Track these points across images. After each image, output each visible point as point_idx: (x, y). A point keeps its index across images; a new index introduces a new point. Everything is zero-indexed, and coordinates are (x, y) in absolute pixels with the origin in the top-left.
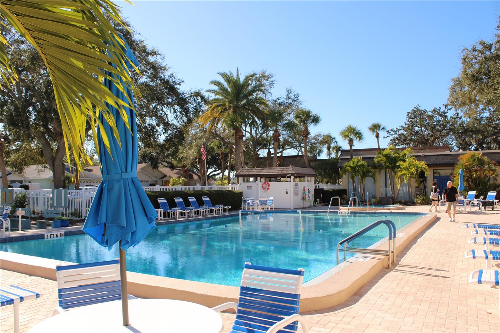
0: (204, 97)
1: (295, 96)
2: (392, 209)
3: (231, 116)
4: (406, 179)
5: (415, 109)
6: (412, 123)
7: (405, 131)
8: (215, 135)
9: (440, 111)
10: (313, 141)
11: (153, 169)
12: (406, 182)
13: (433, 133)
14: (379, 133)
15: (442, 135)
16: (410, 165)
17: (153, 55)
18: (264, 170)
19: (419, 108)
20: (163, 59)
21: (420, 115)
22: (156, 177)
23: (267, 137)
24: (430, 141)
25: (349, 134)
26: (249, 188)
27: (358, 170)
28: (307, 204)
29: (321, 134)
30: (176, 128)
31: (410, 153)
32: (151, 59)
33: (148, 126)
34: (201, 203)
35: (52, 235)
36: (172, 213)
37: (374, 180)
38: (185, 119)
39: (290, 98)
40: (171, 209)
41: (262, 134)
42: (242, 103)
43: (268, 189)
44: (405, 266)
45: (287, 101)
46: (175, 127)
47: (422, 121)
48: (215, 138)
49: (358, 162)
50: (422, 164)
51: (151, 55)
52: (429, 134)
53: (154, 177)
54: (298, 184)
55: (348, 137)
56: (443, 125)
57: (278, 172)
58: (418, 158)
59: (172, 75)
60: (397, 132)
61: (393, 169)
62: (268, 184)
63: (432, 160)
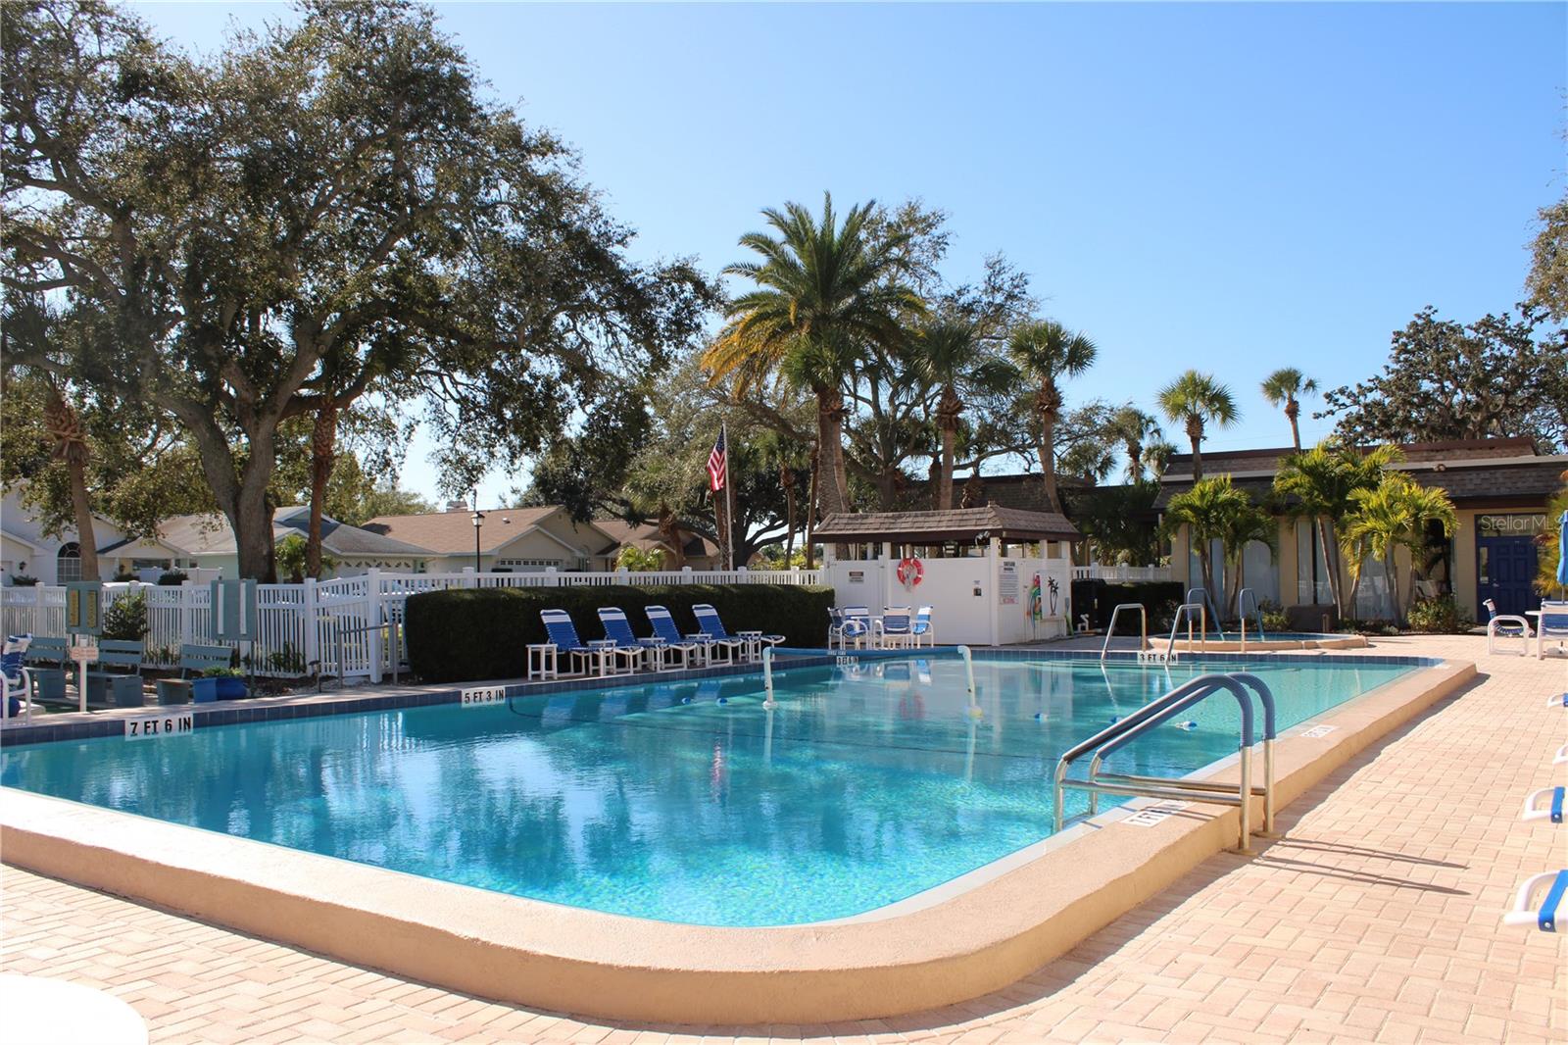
0: (703, 284)
1: (1015, 283)
2: (1326, 645)
3: (803, 346)
4: (1378, 547)
5: (1420, 322)
6: (1411, 365)
7: (1388, 392)
8: (758, 411)
9: (1505, 324)
10: (1076, 428)
11: (574, 522)
12: (1380, 556)
13: (1483, 398)
14: (1296, 402)
15: (1513, 406)
16: (1393, 500)
17: (544, 155)
18: (903, 520)
19: (1432, 317)
20: (575, 167)
21: (1436, 339)
22: (584, 548)
23: (928, 415)
24: (1470, 427)
25: (1190, 400)
26: (857, 576)
27: (1218, 521)
28: (1046, 631)
29: (1103, 404)
30: (621, 388)
31: (1393, 460)
32: (539, 166)
33: (531, 381)
34: (687, 625)
35: (152, 725)
36: (587, 658)
37: (1272, 549)
38: (644, 355)
39: (1000, 289)
40: (584, 644)
41: (910, 408)
42: (842, 306)
43: (917, 580)
44: (1305, 845)
45: (991, 299)
46: (617, 383)
47: (1445, 360)
48: (761, 422)
49: (1216, 493)
50: (1432, 495)
51: (535, 152)
52: (1469, 402)
53: (580, 550)
54: (1013, 564)
55: (1185, 408)
56: (1513, 371)
57: (950, 524)
58: (1423, 477)
59: (596, 214)
60: (1362, 398)
61: (1335, 513)
62: (917, 564)
63: (1471, 485)
